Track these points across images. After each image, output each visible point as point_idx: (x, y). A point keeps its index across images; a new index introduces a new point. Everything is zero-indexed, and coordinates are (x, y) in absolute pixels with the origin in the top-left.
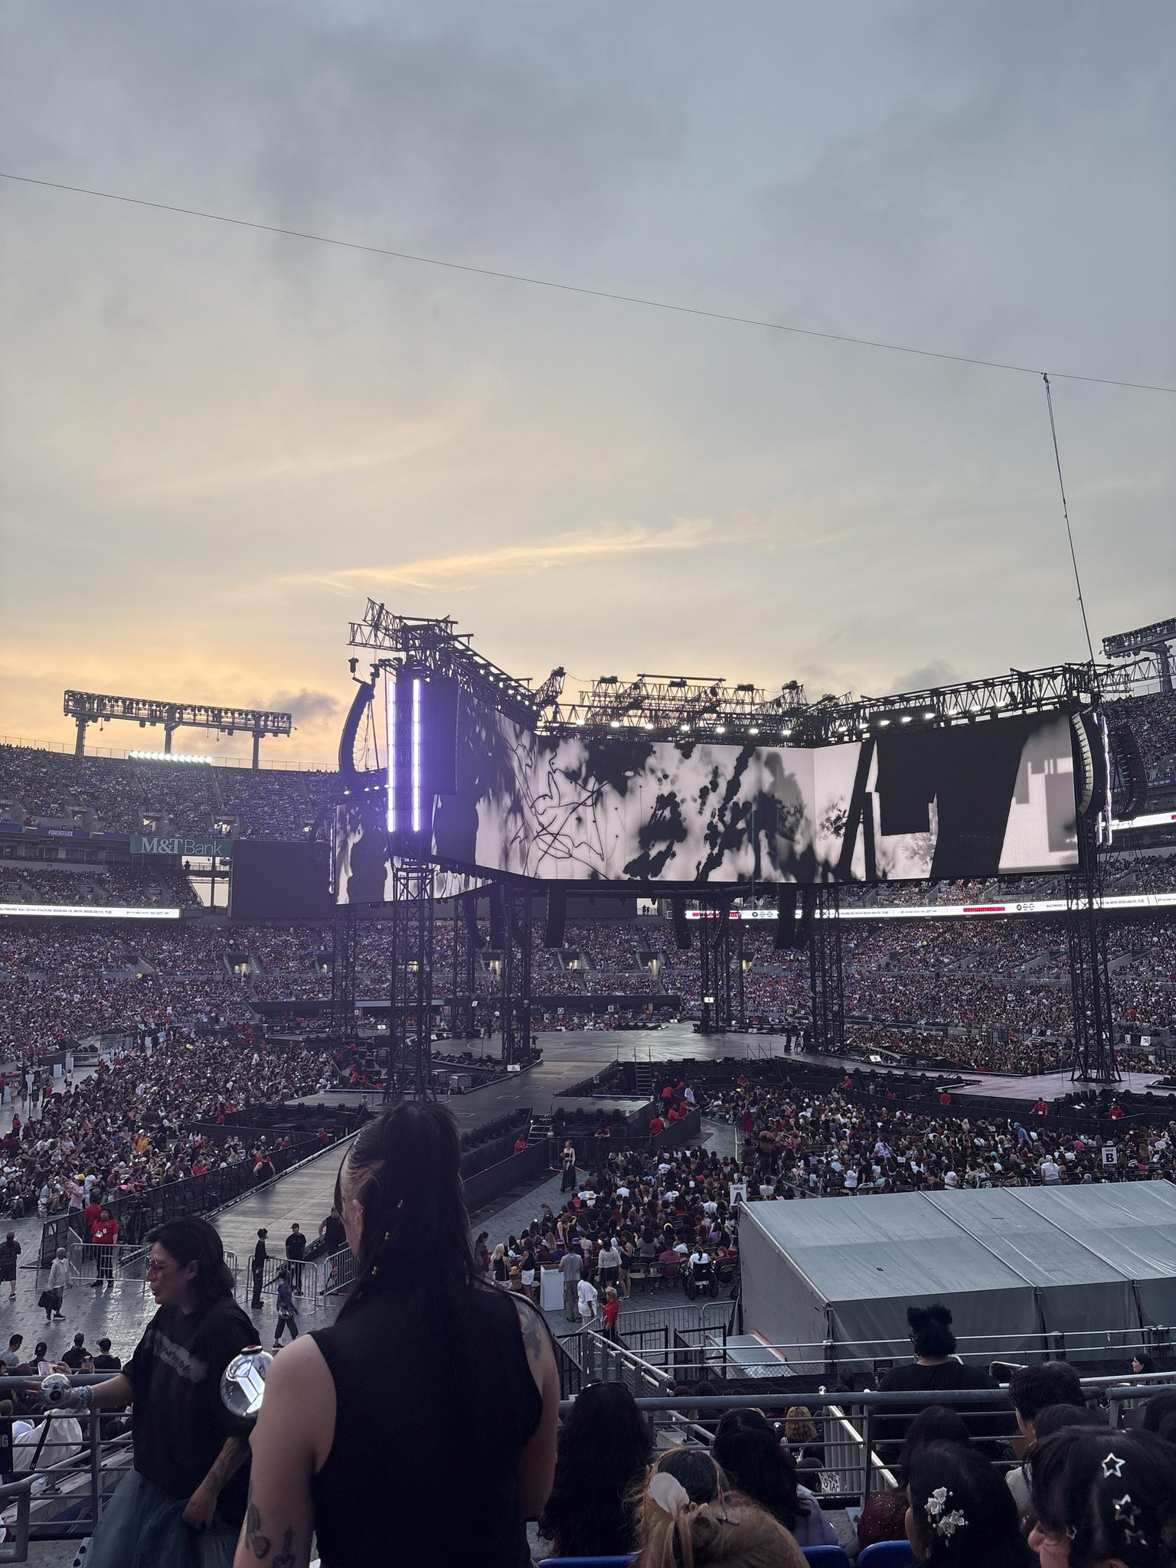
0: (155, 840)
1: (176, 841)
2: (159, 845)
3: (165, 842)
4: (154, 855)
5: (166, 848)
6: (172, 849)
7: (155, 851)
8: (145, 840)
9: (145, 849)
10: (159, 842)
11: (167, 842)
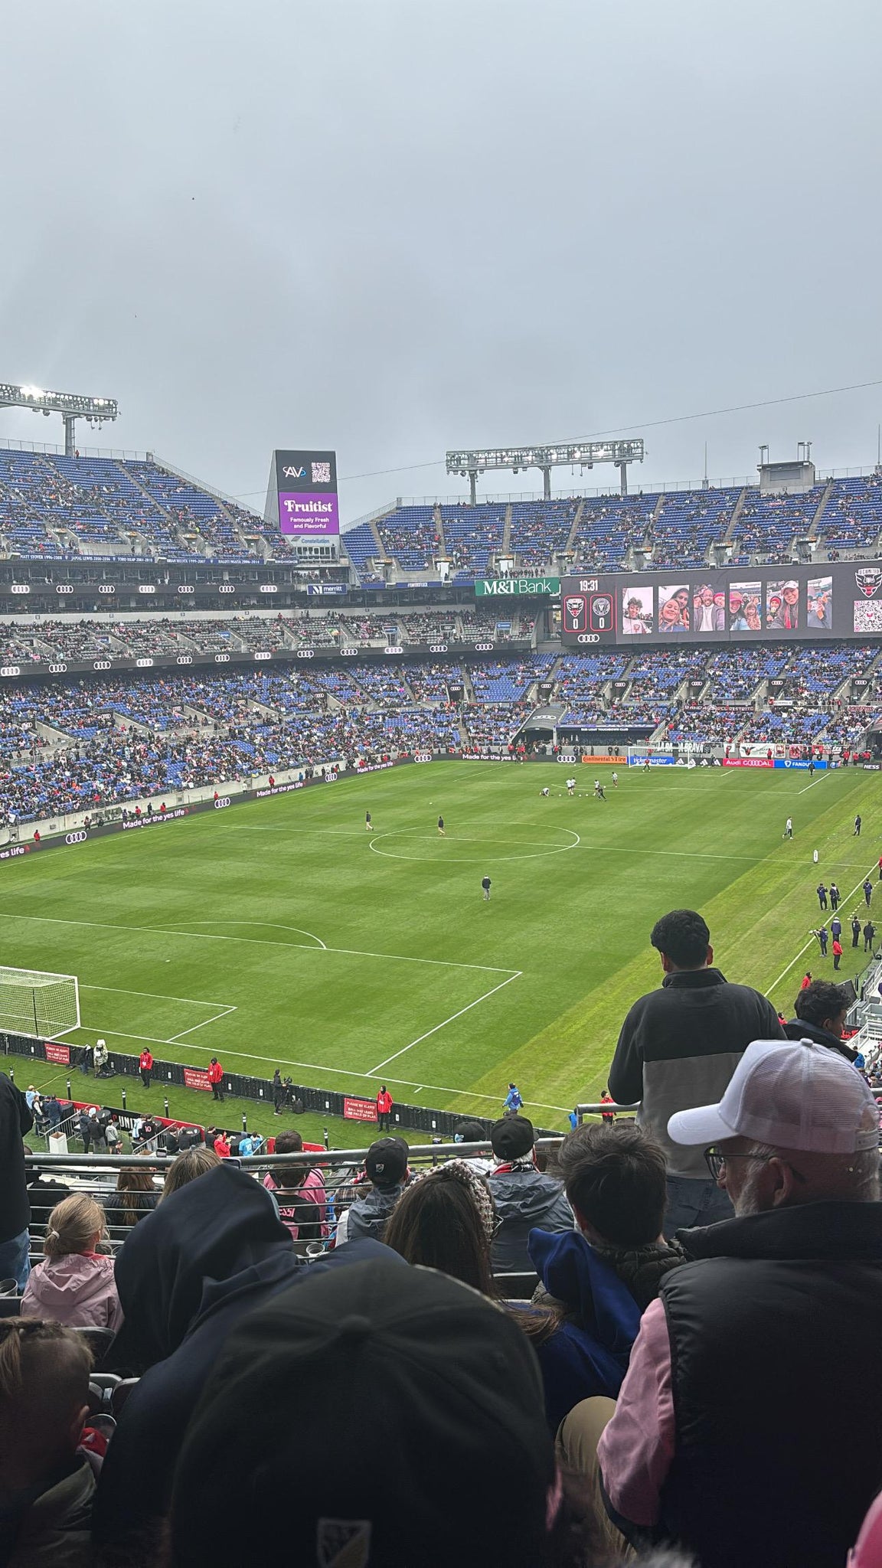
0: (495, 583)
1: (512, 582)
2: (498, 587)
3: (502, 584)
4: (495, 595)
5: (504, 589)
6: (509, 590)
7: (495, 592)
8: (486, 583)
9: (487, 591)
10: (498, 584)
11: (504, 585)
